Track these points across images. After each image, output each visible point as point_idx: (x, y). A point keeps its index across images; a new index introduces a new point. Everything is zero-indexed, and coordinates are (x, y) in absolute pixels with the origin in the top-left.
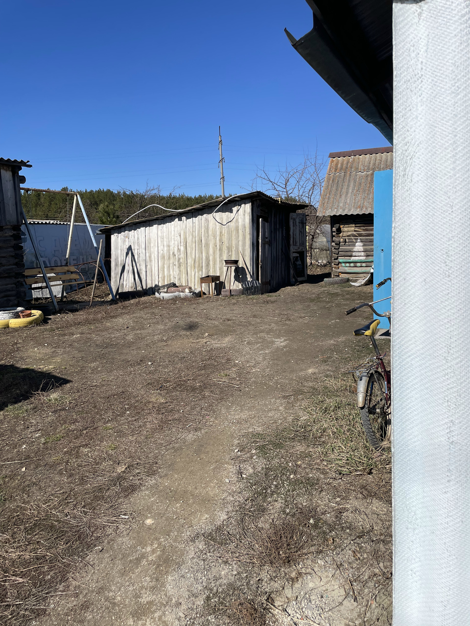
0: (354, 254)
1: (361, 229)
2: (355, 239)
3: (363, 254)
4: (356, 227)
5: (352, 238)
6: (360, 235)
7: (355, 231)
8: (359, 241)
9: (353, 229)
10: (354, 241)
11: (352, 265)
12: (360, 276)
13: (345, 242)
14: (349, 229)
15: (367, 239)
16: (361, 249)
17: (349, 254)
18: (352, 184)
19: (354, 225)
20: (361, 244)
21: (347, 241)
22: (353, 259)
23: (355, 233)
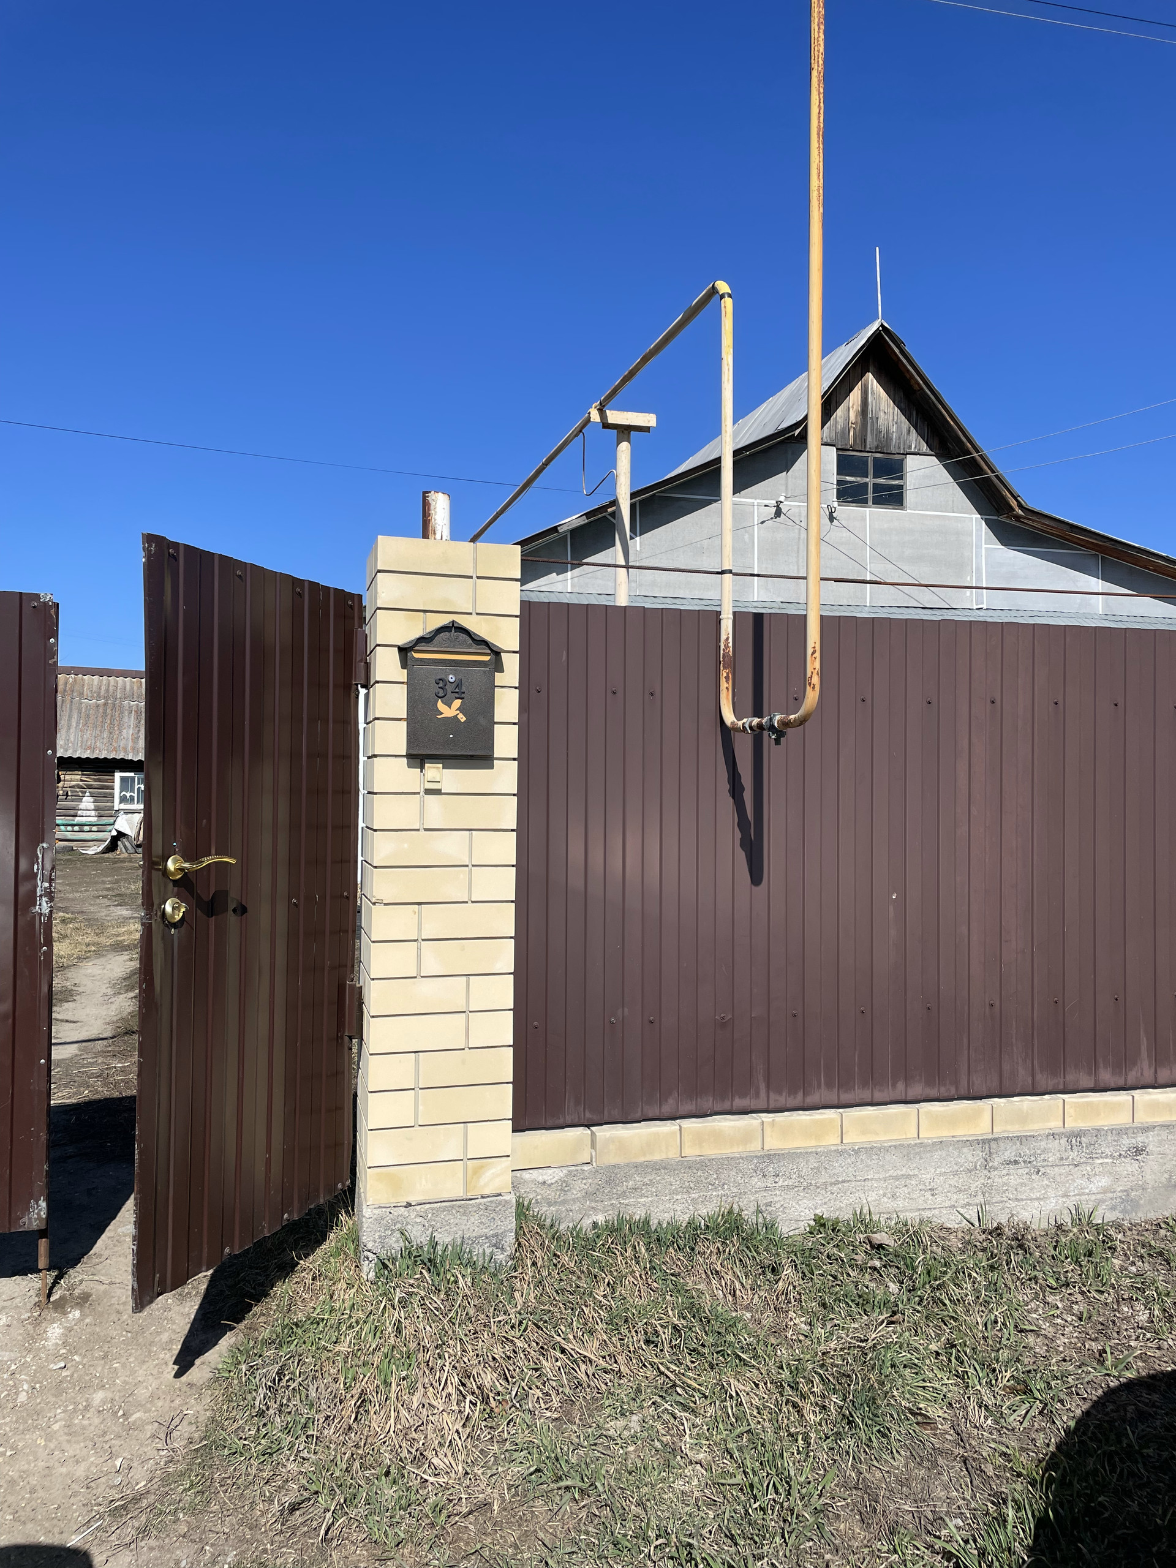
0: (79, 813)
1: (91, 779)
2: (82, 792)
3: (93, 813)
4: (83, 775)
5: (78, 790)
6: (90, 787)
7: (82, 781)
8: (87, 794)
9: (79, 777)
10: (80, 794)
11: (76, 828)
12: (88, 845)
13: (67, 795)
14: (73, 777)
15: (99, 793)
16: (92, 806)
17: (72, 812)
18: (75, 716)
19: (80, 773)
20: (91, 799)
21: (69, 794)
22: (77, 820)
23: (81, 783)
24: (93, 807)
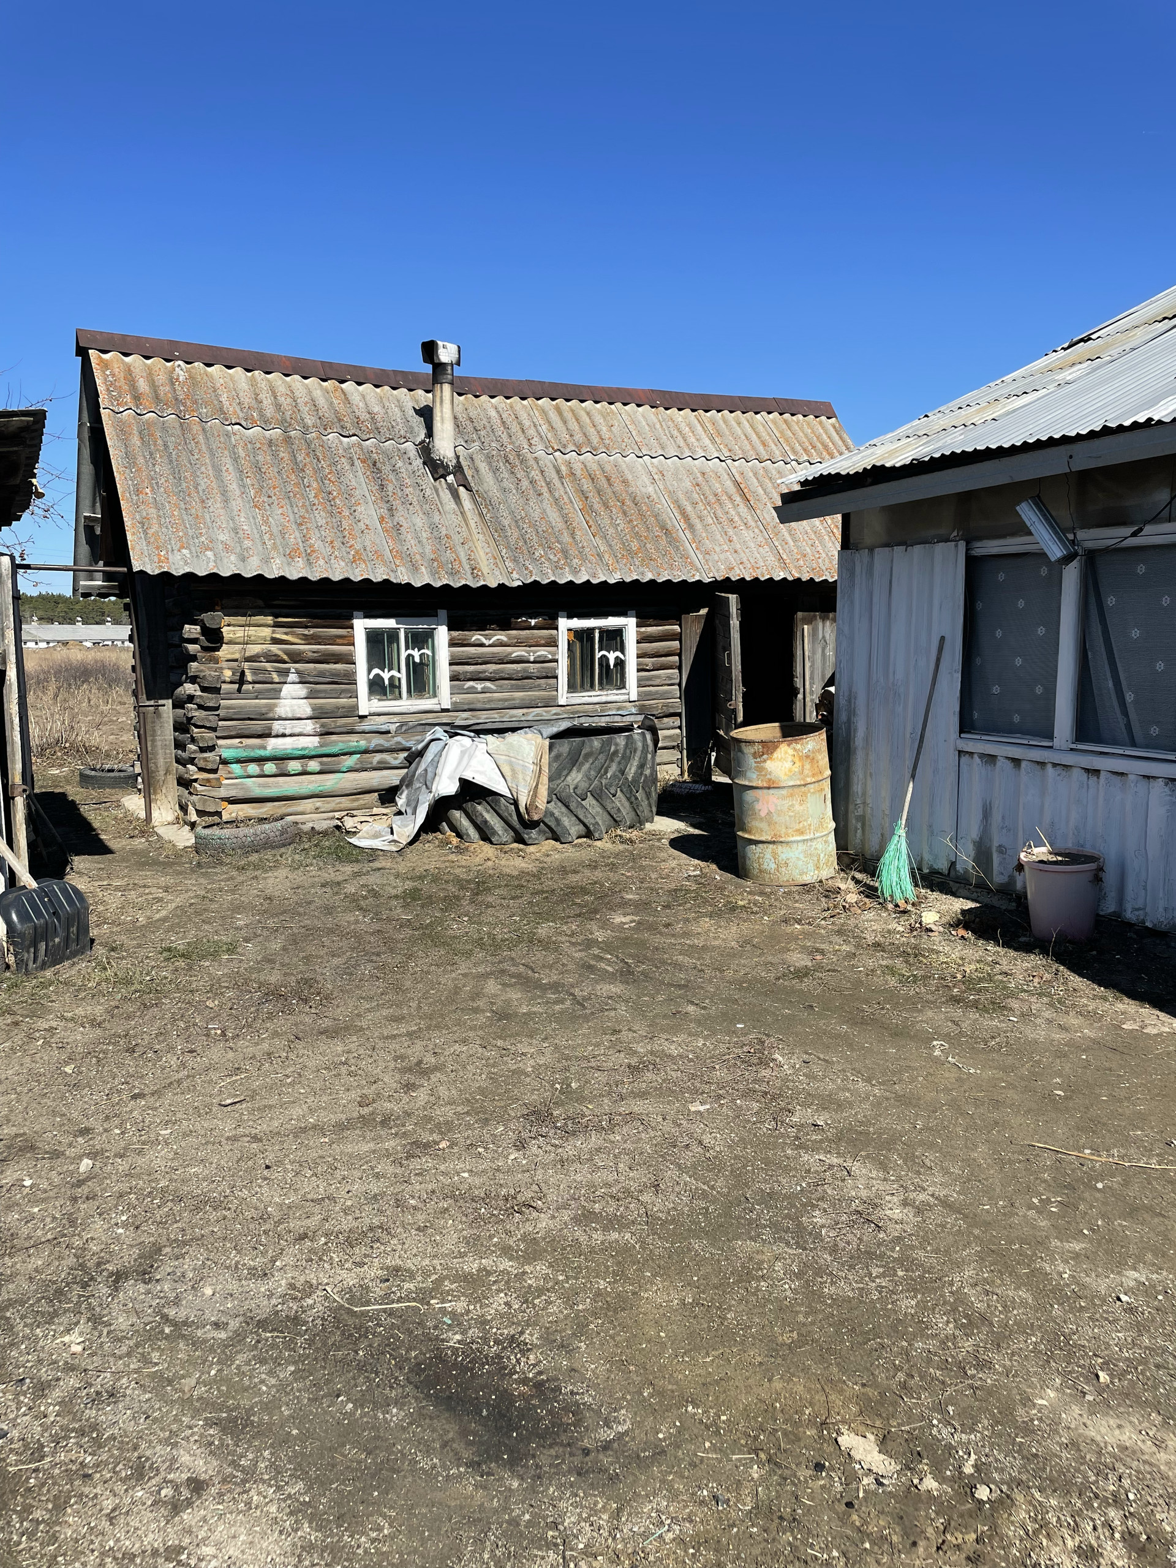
0: (277, 727)
1: (297, 635)
2: (281, 672)
3: (309, 726)
4: (277, 625)
5: (268, 666)
6: (296, 658)
7: (275, 641)
8: (293, 677)
9: (267, 632)
10: (276, 677)
11: (270, 768)
12: (300, 809)
13: (242, 681)
14: (252, 631)
15: (321, 674)
16: (305, 708)
17: (258, 726)
18: (228, 463)
19: (269, 620)
20: (301, 690)
21: (249, 677)
22: (273, 745)
23: (275, 649)
24: (308, 712)
